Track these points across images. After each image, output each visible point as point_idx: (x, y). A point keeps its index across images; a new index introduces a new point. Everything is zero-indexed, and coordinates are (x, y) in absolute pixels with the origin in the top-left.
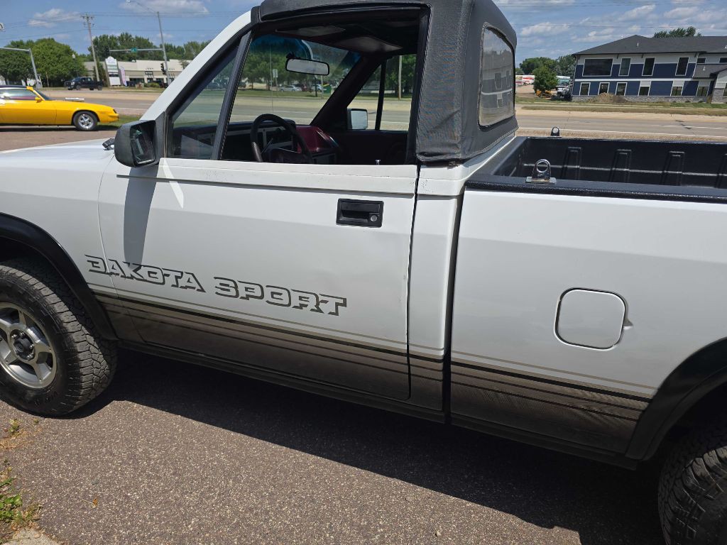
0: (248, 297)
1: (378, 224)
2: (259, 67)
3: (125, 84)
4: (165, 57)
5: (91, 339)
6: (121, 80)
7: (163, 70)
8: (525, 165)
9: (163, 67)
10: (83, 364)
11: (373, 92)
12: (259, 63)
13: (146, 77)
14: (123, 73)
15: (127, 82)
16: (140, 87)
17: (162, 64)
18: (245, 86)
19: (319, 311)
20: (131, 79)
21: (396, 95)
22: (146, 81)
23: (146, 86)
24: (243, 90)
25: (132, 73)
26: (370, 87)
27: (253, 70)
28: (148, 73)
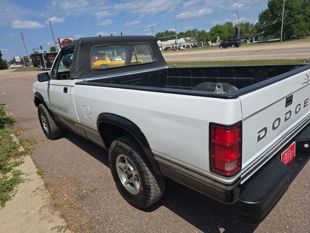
0: (60, 109)
1: (67, 92)
2: (214, 36)
3: (163, 50)
4: (177, 38)
5: (53, 121)
6: (162, 49)
7: (176, 43)
8: (168, 77)
9: (176, 42)
10: (51, 126)
11: (269, 40)
12: (215, 34)
13: (171, 46)
14: (163, 46)
15: (164, 49)
16: (168, 51)
17: (175, 41)
18: (209, 45)
19: (66, 112)
20: (166, 48)
21: (279, 41)
22: (171, 48)
23: (170, 50)
24: (208, 46)
25: (166, 46)
26: (267, 38)
27: (212, 38)
28: (172, 44)
